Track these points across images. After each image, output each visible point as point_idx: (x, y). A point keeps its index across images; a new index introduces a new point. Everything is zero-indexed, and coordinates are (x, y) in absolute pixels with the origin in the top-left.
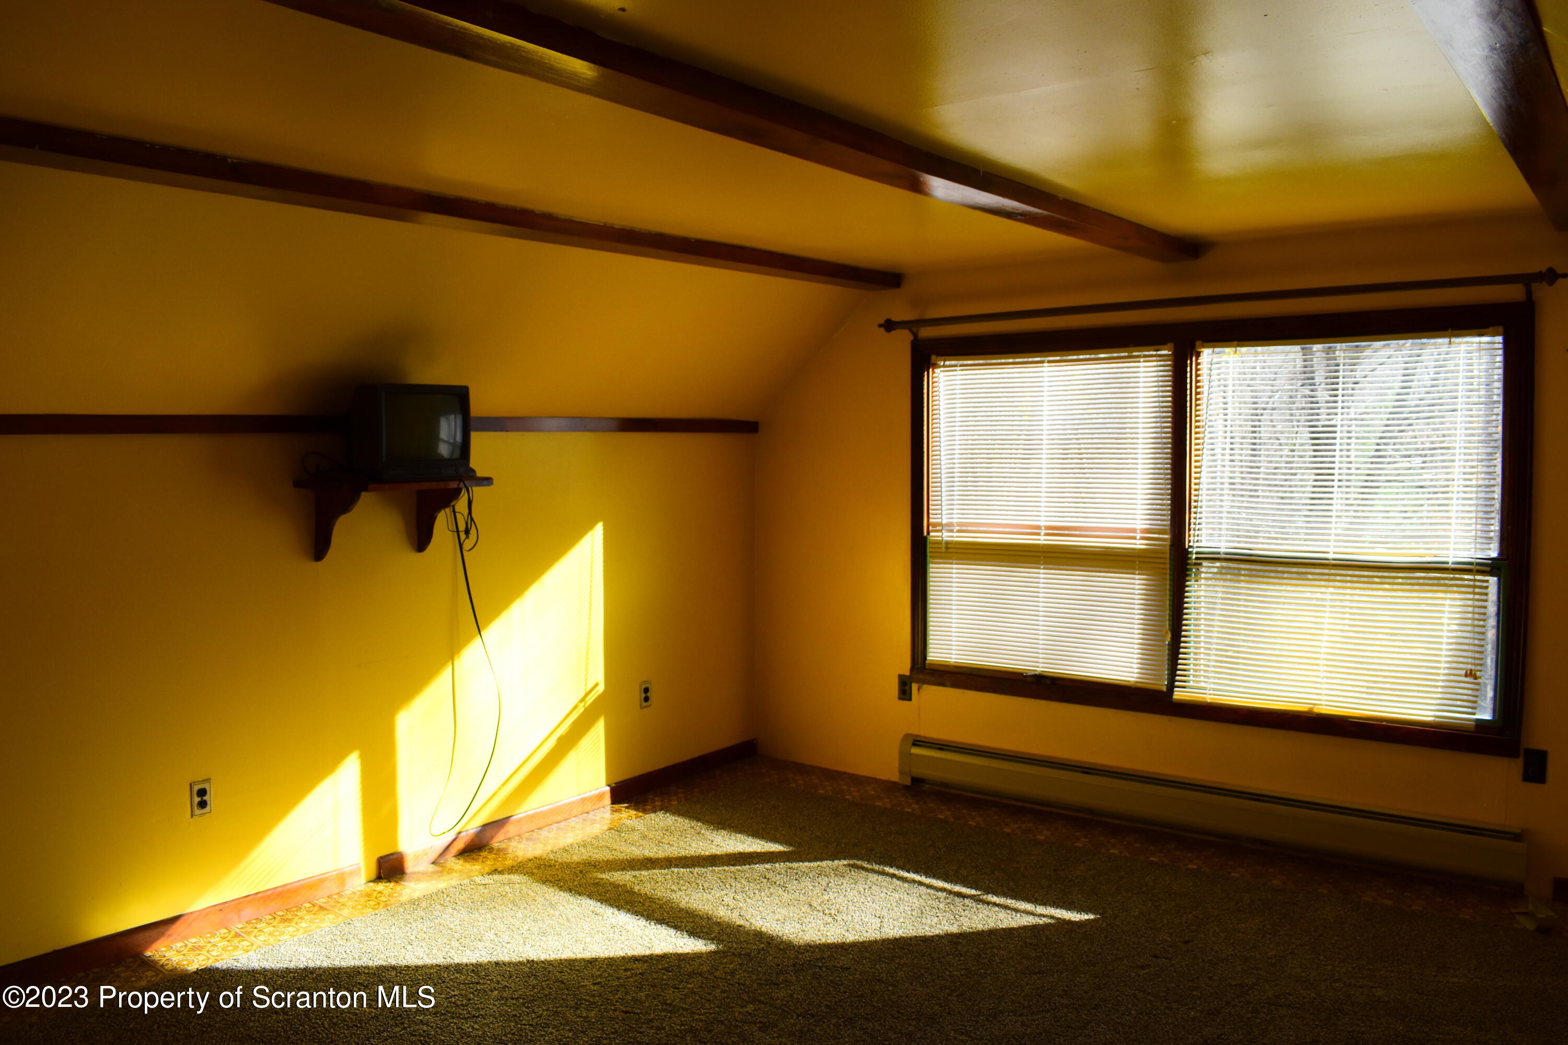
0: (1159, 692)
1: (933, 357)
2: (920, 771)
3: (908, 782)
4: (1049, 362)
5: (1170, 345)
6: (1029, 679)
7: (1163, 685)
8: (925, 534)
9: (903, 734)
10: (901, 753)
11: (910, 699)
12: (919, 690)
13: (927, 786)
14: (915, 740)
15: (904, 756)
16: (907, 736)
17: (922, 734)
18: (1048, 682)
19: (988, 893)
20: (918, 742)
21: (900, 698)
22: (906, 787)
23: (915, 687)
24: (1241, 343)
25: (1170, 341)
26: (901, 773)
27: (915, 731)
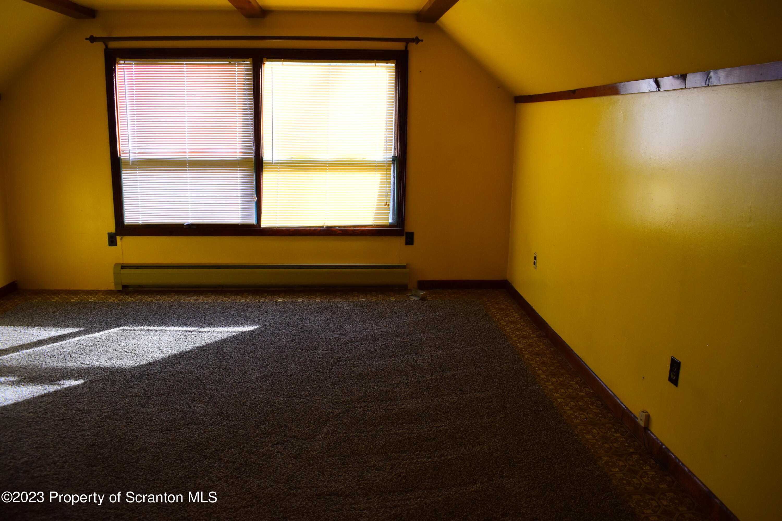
0: (252, 226)
1: (118, 59)
2: (126, 281)
3: (120, 288)
4: (187, 64)
5: (251, 59)
6: (184, 227)
7: (253, 221)
8: (119, 156)
9: (114, 263)
10: (115, 274)
11: (116, 245)
12: (121, 239)
13: (130, 289)
14: (122, 266)
15: (116, 275)
16: (116, 265)
17: (125, 262)
18: (195, 227)
19: (201, 328)
20: (124, 267)
21: (110, 245)
22: (119, 291)
23: (118, 238)
24: (285, 60)
25: (251, 57)
26: (116, 284)
27: (121, 262)
